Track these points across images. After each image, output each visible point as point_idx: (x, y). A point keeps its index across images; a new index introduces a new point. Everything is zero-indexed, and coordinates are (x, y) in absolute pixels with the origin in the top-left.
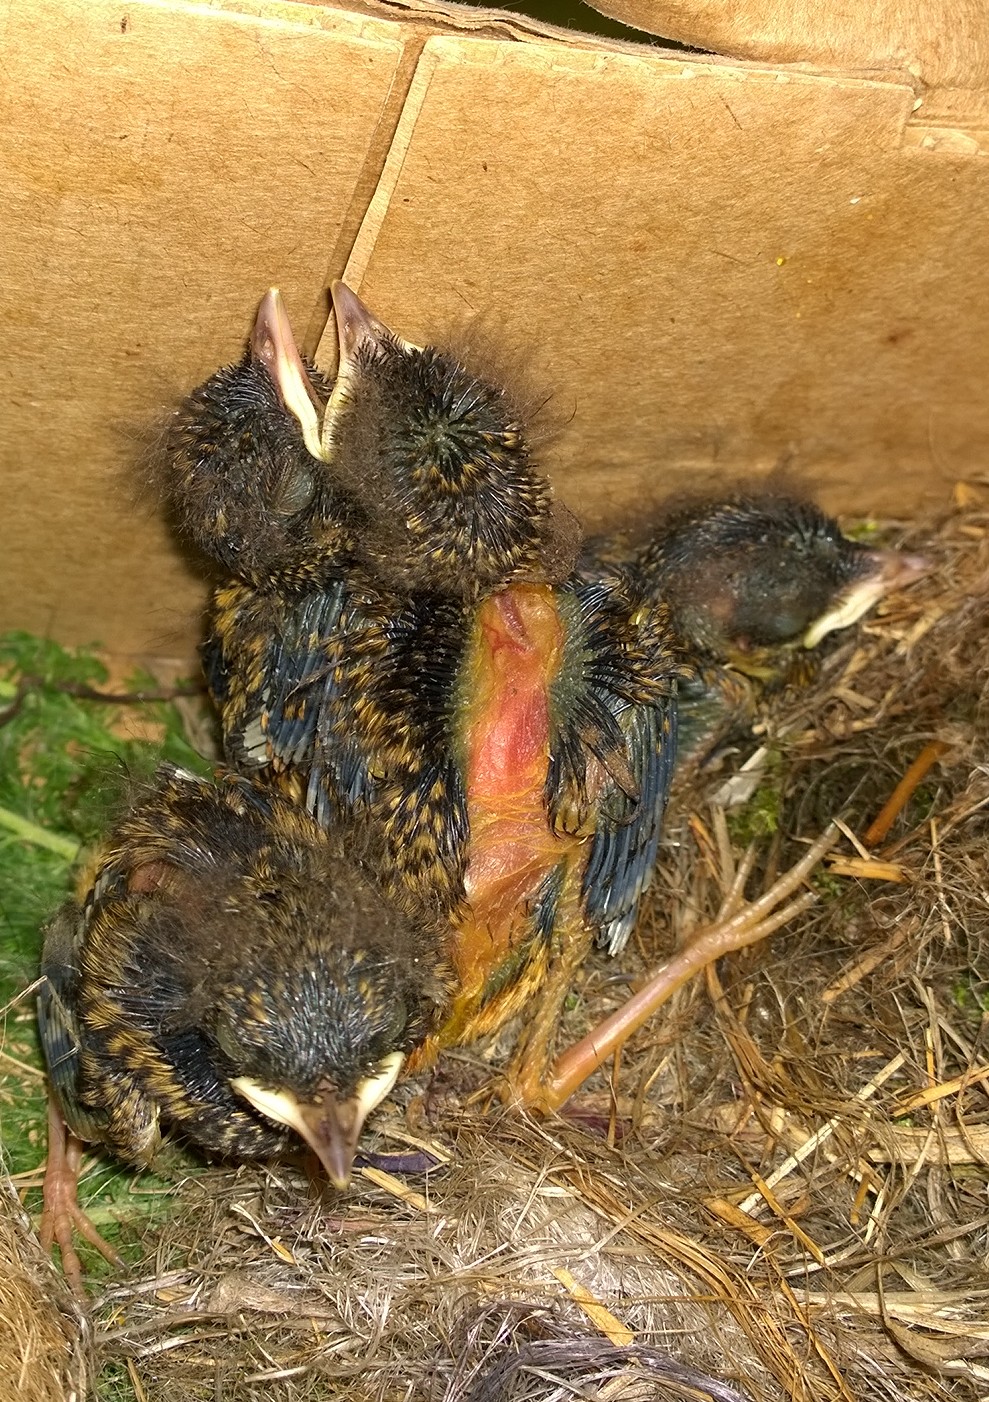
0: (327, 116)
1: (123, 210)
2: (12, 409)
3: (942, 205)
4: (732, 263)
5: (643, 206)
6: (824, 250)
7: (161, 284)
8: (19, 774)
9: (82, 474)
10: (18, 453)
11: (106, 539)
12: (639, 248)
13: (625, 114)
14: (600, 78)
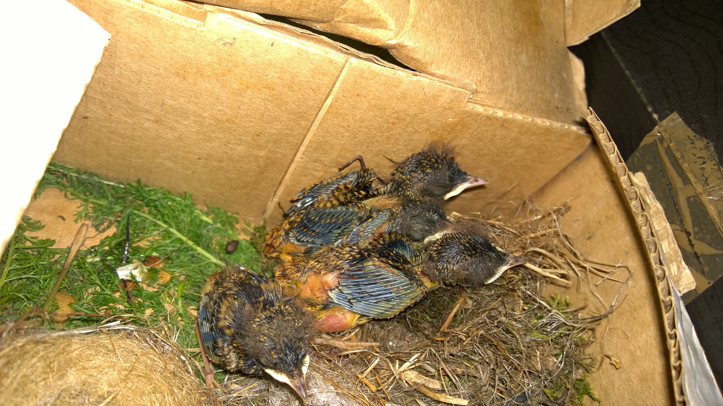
0: (321, 77)
1: (263, 96)
2: (224, 146)
3: (472, 124)
4: (416, 131)
5: (397, 112)
6: (440, 132)
7: (269, 117)
8: (212, 244)
9: (239, 166)
10: (223, 158)
11: (242, 184)
12: (394, 123)
13: (397, 87)
14: (392, 76)
